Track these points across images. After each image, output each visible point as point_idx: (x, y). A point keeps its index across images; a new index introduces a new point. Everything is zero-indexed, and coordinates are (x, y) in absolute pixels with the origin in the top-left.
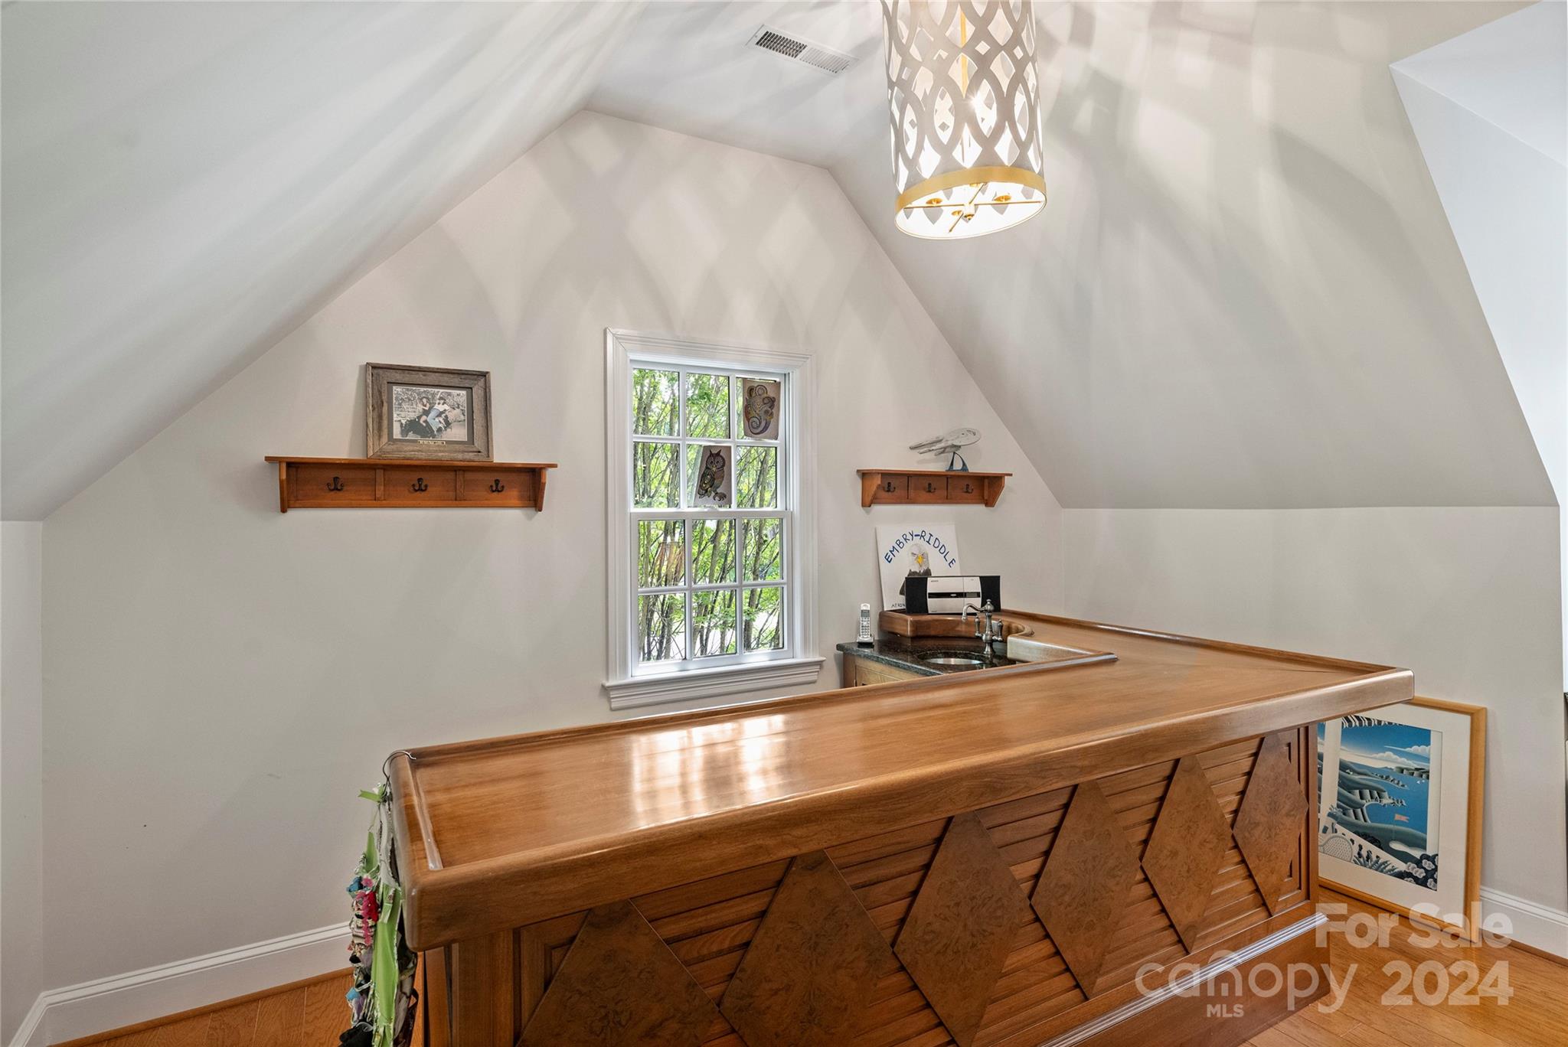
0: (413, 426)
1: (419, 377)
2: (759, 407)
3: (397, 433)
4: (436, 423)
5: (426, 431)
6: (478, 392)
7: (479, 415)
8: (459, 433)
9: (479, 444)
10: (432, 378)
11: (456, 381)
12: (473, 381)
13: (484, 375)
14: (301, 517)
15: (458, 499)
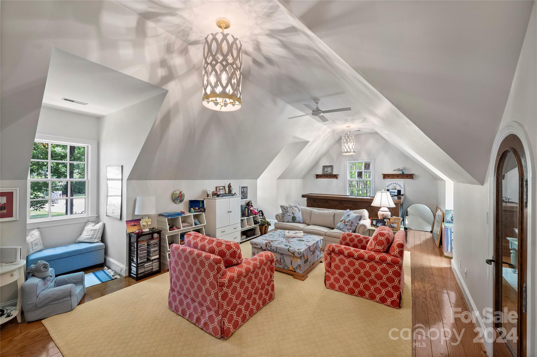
0: (326, 171)
1: (327, 166)
2: (367, 166)
3: (325, 172)
4: (328, 171)
5: (327, 171)
6: (332, 167)
7: (332, 170)
8: (330, 171)
9: (332, 172)
10: (328, 167)
11: (330, 166)
12: (331, 166)
13: (332, 166)
14: (318, 179)
15: (330, 178)
